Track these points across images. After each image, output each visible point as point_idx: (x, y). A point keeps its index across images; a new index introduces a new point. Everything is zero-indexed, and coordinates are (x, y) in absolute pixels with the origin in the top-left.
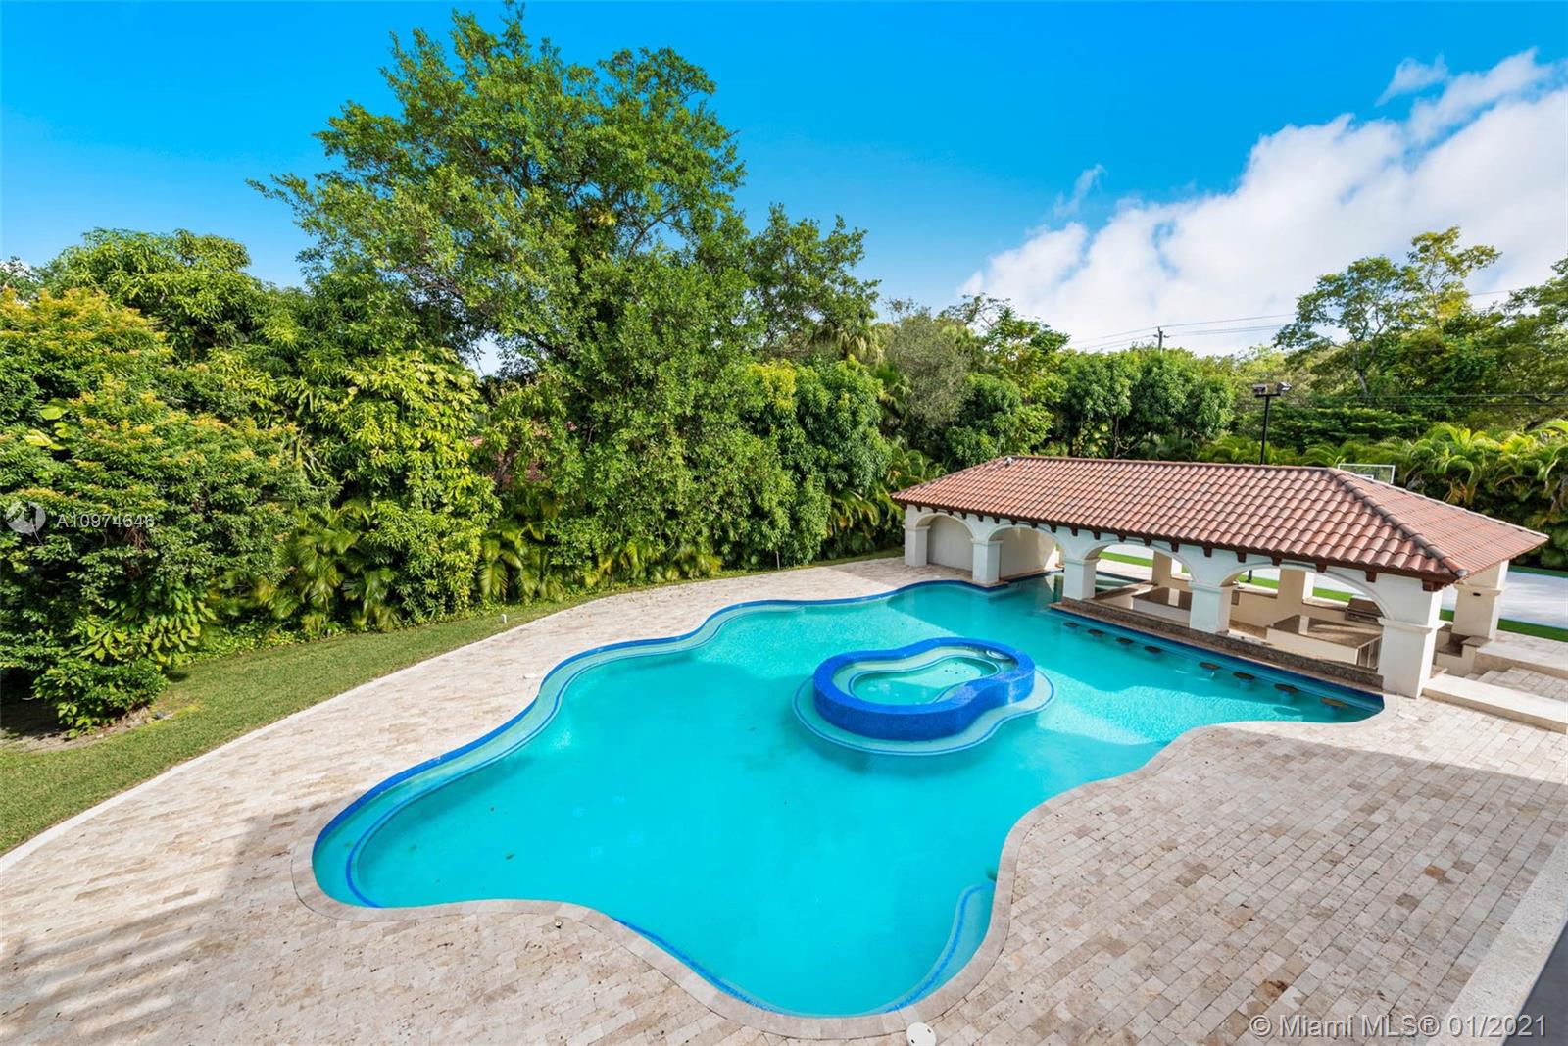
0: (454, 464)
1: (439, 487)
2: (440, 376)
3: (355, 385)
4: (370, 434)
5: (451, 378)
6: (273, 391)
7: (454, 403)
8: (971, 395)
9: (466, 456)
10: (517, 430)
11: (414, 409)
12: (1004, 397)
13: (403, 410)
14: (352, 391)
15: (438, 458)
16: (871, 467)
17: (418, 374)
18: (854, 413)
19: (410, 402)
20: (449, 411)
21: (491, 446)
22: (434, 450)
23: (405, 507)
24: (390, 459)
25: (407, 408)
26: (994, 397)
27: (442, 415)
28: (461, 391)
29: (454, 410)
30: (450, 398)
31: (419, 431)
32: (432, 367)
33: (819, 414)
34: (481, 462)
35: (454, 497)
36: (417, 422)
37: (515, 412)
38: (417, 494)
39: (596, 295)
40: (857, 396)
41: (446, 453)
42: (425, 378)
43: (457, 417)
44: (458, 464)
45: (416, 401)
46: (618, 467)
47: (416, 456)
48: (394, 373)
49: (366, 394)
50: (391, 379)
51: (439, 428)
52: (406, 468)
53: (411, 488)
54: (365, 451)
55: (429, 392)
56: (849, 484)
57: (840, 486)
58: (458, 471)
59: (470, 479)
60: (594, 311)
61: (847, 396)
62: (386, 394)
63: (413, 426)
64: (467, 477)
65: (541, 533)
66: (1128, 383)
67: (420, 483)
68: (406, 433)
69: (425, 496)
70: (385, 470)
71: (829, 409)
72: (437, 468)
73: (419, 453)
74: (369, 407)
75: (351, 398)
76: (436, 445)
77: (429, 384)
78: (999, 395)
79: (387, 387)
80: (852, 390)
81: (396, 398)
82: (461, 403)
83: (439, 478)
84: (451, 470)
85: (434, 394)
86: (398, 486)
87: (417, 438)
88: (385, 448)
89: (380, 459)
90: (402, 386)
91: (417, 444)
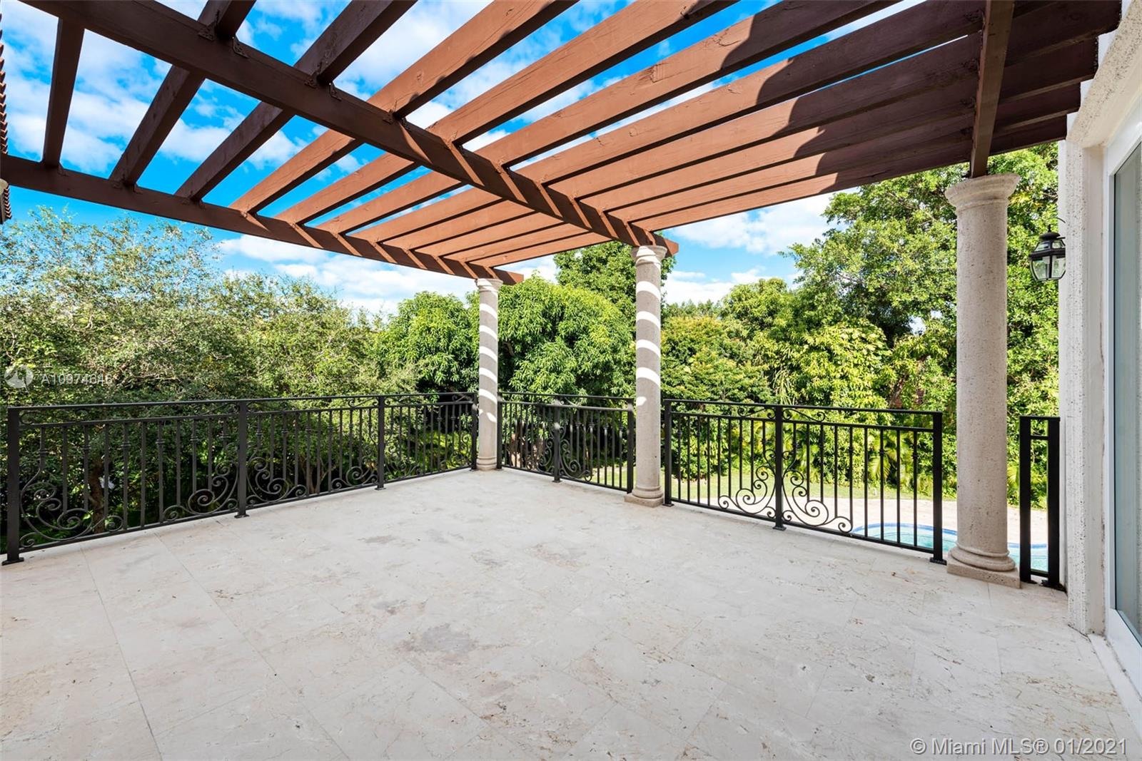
0: (862, 388)
1: (851, 402)
3: (807, 343)
4: (813, 370)
5: (864, 335)
6: (776, 348)
9: (870, 384)
10: (903, 367)
11: (838, 354)
13: (832, 357)
14: (806, 347)
15: (851, 385)
17: (843, 335)
19: (836, 351)
20: (860, 355)
21: (887, 377)
22: (849, 379)
24: (824, 383)
25: (834, 355)
27: (855, 358)
28: (870, 343)
29: (863, 355)
30: (861, 348)
31: (840, 367)
32: (852, 331)
34: (881, 388)
36: (839, 363)
37: (903, 355)
41: (857, 381)
42: (846, 337)
43: (864, 359)
45: (839, 351)
47: (837, 382)
48: (828, 336)
49: (813, 348)
50: (826, 339)
51: (853, 365)
52: (831, 389)
54: (811, 379)
55: (848, 345)
58: (864, 393)
59: (872, 398)
62: (822, 347)
63: (836, 364)
64: (870, 397)
67: (838, 398)
68: (833, 369)
70: (821, 390)
72: (850, 390)
73: (839, 380)
74: (814, 355)
75: (804, 351)
76: (850, 375)
77: (848, 340)
79: (823, 343)
81: (829, 351)
82: (868, 351)
83: (851, 396)
84: (860, 392)
85: (851, 346)
86: (826, 400)
87: (839, 372)
88: (821, 378)
89: (817, 383)
90: (831, 342)
91: (838, 375)
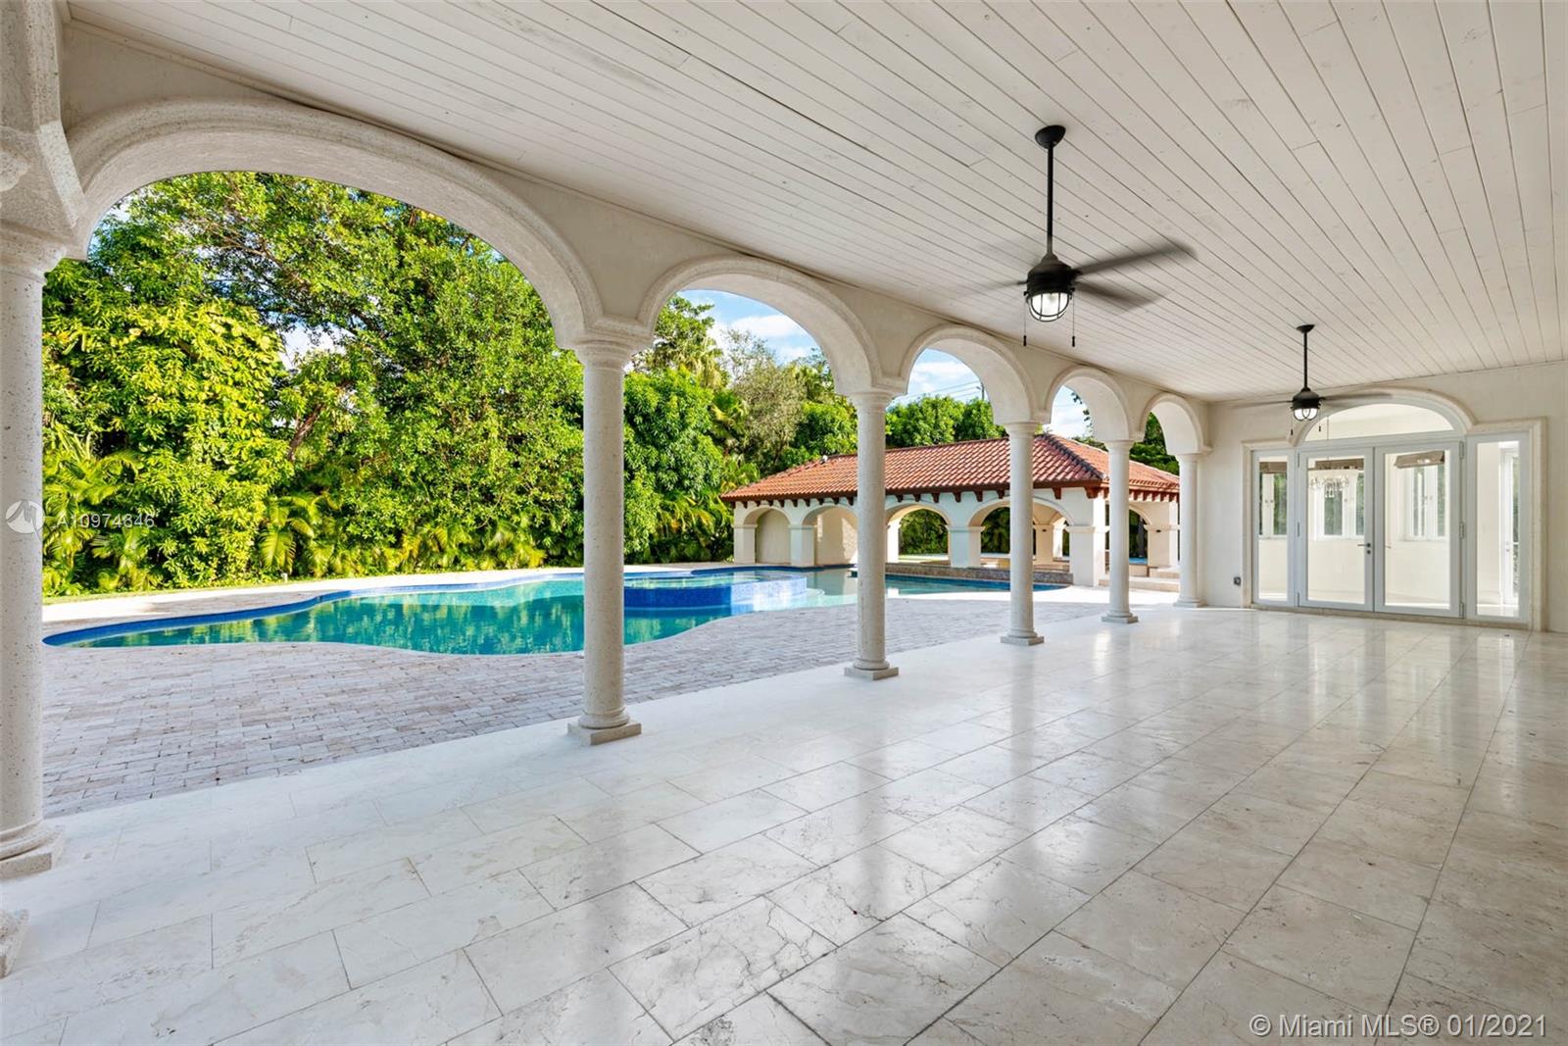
0: (243, 424)
1: (224, 446)
2: (237, 330)
3: (139, 327)
4: (149, 377)
7: (250, 360)
8: (804, 419)
9: (259, 418)
11: (203, 358)
12: (833, 421)
13: (191, 358)
14: (134, 333)
15: (226, 415)
16: (702, 470)
17: (213, 326)
18: (682, 416)
19: (200, 352)
20: (242, 367)
22: (221, 406)
23: (182, 458)
24: (173, 408)
25: (194, 359)
26: (824, 420)
27: (235, 371)
28: (260, 350)
29: (250, 367)
30: (246, 355)
31: (206, 384)
32: (230, 321)
33: (648, 414)
35: (239, 458)
36: (205, 374)
38: (196, 447)
39: (416, 271)
40: (686, 399)
41: (232, 410)
42: (221, 331)
43: (253, 375)
44: (248, 425)
45: (206, 352)
46: (427, 433)
47: (200, 408)
48: (185, 322)
49: (146, 339)
50: (180, 326)
51: (231, 382)
52: (186, 419)
53: (190, 441)
54: (142, 397)
55: (223, 344)
56: (679, 484)
57: (671, 487)
58: (248, 432)
59: (261, 440)
60: (411, 284)
61: (675, 398)
62: (173, 340)
63: (200, 377)
64: (258, 440)
65: (338, 502)
66: (952, 422)
67: (201, 436)
68: (191, 383)
69: (205, 453)
70: (162, 420)
71: (658, 410)
72: (223, 425)
73: (204, 405)
74: (149, 351)
75: (132, 338)
76: (225, 399)
77: (223, 335)
78: (828, 418)
79: (174, 333)
80: (682, 394)
81: (185, 345)
82: (257, 361)
83: (224, 436)
84: (240, 430)
85: (229, 349)
86: (176, 437)
87: (203, 390)
88: (163, 396)
89: (157, 406)
90: (192, 333)
91: (203, 396)
